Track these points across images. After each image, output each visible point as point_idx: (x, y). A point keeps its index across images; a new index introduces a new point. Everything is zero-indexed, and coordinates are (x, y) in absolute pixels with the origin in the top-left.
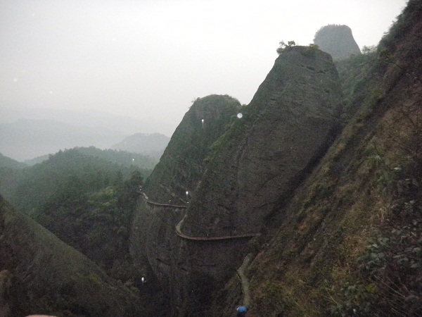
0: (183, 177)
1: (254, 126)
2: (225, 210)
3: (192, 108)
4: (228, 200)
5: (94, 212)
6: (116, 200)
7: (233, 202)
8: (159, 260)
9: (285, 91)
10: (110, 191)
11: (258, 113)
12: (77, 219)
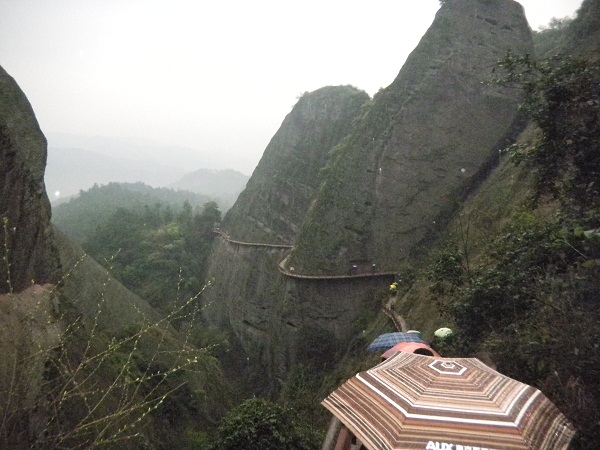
0: (284, 205)
1: (402, 108)
2: (355, 234)
3: (297, 107)
4: (359, 220)
5: (151, 257)
6: (181, 241)
7: (368, 223)
8: (246, 322)
9: (452, 53)
10: (173, 228)
11: (410, 89)
12: (128, 267)
